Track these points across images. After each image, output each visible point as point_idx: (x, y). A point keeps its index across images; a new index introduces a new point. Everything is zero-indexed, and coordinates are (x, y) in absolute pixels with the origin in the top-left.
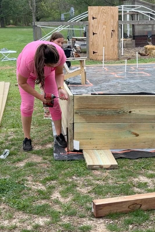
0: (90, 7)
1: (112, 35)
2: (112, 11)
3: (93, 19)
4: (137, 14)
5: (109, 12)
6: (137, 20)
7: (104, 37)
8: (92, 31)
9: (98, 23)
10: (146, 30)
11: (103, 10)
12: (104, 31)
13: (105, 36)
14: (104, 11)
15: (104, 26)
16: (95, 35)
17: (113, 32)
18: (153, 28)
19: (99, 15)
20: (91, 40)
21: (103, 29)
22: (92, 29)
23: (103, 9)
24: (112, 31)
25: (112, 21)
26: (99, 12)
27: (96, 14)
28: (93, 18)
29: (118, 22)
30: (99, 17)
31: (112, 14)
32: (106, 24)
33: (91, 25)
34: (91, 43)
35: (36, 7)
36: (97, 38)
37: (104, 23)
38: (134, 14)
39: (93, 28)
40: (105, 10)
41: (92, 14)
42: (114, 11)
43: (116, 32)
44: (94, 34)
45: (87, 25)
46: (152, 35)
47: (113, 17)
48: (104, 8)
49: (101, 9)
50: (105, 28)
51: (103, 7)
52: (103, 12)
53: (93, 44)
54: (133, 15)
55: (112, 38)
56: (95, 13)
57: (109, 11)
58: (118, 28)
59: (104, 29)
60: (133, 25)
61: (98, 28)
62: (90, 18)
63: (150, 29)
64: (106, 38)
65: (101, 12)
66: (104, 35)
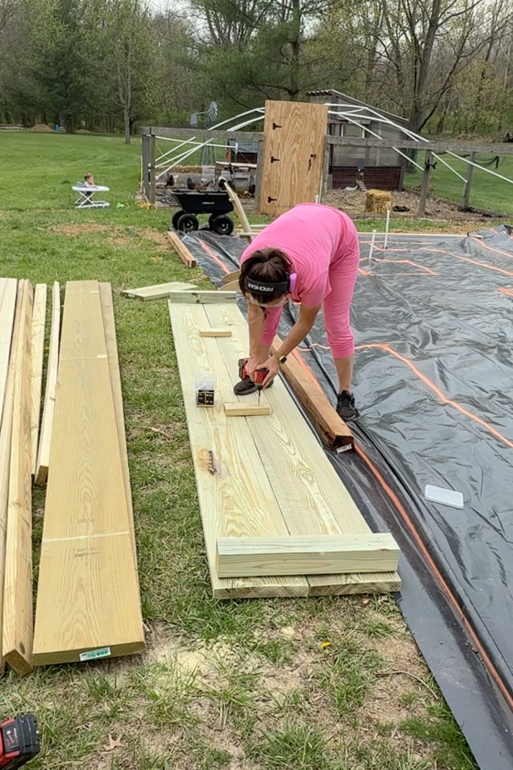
0: (269, 101)
1: (310, 165)
2: (314, 114)
3: (274, 128)
4: (341, 125)
5: (308, 116)
6: (340, 135)
7: (293, 167)
8: (271, 154)
9: (284, 136)
10: (353, 156)
11: (296, 111)
12: (295, 156)
13: (296, 164)
14: (298, 113)
15: (296, 146)
16: (275, 162)
17: (312, 158)
18: (367, 154)
19: (288, 121)
20: (267, 174)
21: (293, 152)
22: (270, 148)
23: (296, 107)
24: (312, 156)
25: (313, 134)
26: (287, 113)
27: (281, 117)
28: (275, 126)
29: (325, 138)
30: (285, 124)
31: (315, 119)
32: (300, 141)
33: (268, 141)
34: (266, 179)
35: (132, 99)
36: (279, 168)
37: (297, 139)
38: (335, 124)
39: (272, 146)
40: (299, 110)
41: (272, 116)
42: (318, 114)
43: (319, 159)
44: (273, 160)
45: (260, 141)
46: (366, 167)
47: (315, 126)
48: (299, 107)
49: (292, 108)
50: (297, 150)
51: (296, 103)
52: (296, 114)
53: (269, 180)
54: (333, 126)
55: (310, 172)
56: (279, 114)
57: (308, 113)
58: (324, 151)
59: (295, 149)
60: (332, 145)
61: (283, 148)
62: (268, 125)
63: (362, 156)
64: (298, 169)
65: (292, 115)
66: (293, 164)
